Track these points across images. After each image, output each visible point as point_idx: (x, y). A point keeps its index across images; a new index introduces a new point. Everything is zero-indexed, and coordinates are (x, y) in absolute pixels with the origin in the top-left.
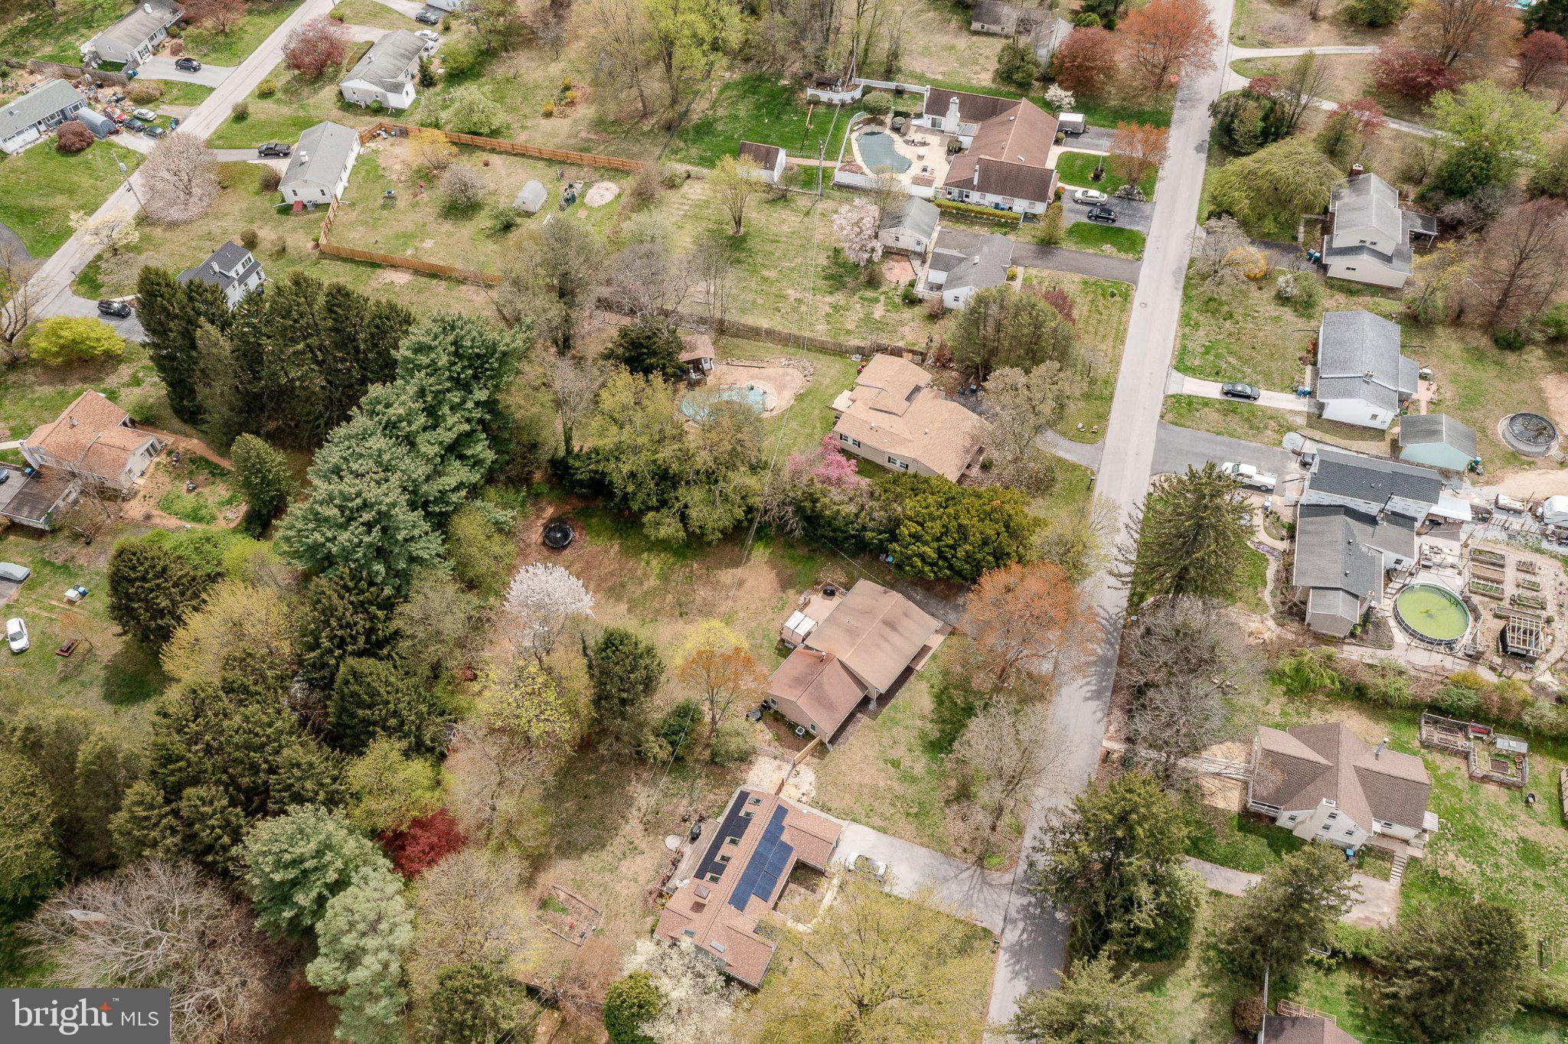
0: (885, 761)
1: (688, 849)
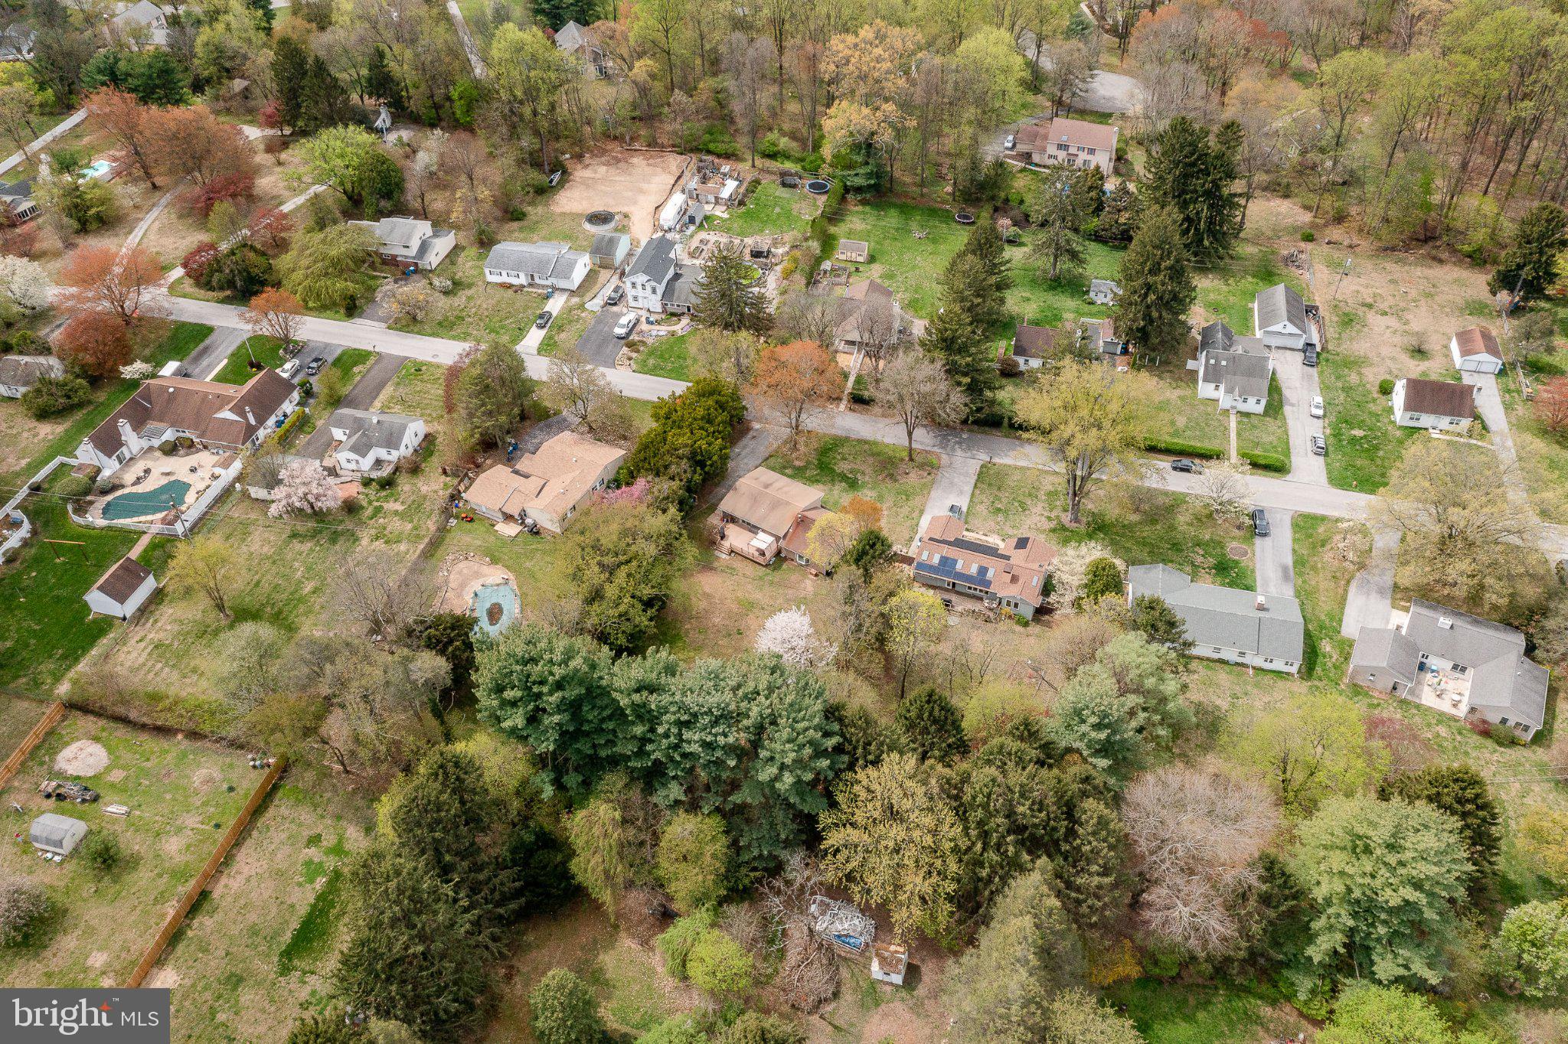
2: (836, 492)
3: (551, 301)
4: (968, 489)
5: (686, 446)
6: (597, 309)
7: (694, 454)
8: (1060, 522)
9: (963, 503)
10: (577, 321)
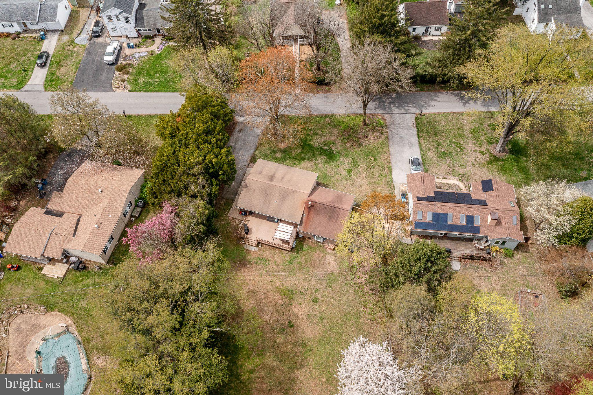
0: (350, 176)
1: (458, 253)
2: (321, 165)
3: (46, 42)
4: (415, 139)
5: (198, 163)
6: (86, 42)
7: (207, 168)
8: (491, 155)
9: (417, 155)
10: (72, 55)
